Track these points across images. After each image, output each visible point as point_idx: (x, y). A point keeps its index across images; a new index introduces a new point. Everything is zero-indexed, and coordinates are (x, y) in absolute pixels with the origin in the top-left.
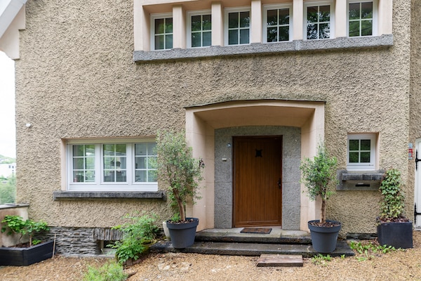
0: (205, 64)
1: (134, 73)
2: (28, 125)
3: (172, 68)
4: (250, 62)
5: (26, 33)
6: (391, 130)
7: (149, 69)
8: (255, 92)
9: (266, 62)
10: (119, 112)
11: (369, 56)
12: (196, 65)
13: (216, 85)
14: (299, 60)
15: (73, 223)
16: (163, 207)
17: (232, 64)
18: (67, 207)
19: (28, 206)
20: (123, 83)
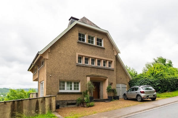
0: (89, 68)
1: (76, 67)
2: (51, 76)
3: (83, 68)
4: (96, 69)
5: (50, 53)
6: (114, 83)
7: (79, 67)
8: (97, 74)
9: (98, 69)
10: (73, 75)
11: (111, 71)
12: (87, 68)
13: (91, 72)
14: (103, 70)
15: (62, 99)
16: (81, 95)
17: (93, 69)
18: (60, 96)
19: (56, 96)
20: (74, 69)
